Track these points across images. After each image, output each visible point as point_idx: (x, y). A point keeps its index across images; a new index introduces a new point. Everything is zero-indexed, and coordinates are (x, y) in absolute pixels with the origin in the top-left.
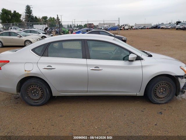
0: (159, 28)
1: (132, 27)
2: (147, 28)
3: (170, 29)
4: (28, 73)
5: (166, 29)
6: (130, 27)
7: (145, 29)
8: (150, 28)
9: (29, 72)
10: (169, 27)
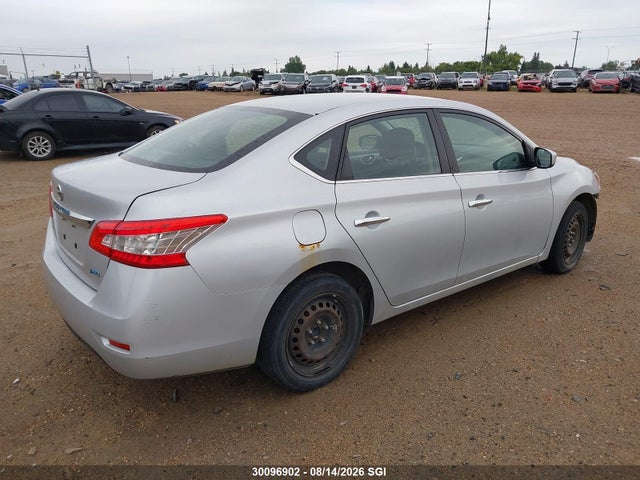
0: (203, 88)
1: (109, 84)
2: (161, 89)
3: (239, 91)
4: (312, 255)
5: (227, 91)
6: (105, 84)
7: (151, 90)
8: (169, 89)
9: (317, 250)
10: (237, 87)
